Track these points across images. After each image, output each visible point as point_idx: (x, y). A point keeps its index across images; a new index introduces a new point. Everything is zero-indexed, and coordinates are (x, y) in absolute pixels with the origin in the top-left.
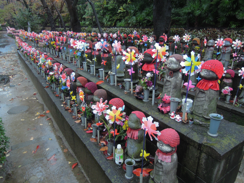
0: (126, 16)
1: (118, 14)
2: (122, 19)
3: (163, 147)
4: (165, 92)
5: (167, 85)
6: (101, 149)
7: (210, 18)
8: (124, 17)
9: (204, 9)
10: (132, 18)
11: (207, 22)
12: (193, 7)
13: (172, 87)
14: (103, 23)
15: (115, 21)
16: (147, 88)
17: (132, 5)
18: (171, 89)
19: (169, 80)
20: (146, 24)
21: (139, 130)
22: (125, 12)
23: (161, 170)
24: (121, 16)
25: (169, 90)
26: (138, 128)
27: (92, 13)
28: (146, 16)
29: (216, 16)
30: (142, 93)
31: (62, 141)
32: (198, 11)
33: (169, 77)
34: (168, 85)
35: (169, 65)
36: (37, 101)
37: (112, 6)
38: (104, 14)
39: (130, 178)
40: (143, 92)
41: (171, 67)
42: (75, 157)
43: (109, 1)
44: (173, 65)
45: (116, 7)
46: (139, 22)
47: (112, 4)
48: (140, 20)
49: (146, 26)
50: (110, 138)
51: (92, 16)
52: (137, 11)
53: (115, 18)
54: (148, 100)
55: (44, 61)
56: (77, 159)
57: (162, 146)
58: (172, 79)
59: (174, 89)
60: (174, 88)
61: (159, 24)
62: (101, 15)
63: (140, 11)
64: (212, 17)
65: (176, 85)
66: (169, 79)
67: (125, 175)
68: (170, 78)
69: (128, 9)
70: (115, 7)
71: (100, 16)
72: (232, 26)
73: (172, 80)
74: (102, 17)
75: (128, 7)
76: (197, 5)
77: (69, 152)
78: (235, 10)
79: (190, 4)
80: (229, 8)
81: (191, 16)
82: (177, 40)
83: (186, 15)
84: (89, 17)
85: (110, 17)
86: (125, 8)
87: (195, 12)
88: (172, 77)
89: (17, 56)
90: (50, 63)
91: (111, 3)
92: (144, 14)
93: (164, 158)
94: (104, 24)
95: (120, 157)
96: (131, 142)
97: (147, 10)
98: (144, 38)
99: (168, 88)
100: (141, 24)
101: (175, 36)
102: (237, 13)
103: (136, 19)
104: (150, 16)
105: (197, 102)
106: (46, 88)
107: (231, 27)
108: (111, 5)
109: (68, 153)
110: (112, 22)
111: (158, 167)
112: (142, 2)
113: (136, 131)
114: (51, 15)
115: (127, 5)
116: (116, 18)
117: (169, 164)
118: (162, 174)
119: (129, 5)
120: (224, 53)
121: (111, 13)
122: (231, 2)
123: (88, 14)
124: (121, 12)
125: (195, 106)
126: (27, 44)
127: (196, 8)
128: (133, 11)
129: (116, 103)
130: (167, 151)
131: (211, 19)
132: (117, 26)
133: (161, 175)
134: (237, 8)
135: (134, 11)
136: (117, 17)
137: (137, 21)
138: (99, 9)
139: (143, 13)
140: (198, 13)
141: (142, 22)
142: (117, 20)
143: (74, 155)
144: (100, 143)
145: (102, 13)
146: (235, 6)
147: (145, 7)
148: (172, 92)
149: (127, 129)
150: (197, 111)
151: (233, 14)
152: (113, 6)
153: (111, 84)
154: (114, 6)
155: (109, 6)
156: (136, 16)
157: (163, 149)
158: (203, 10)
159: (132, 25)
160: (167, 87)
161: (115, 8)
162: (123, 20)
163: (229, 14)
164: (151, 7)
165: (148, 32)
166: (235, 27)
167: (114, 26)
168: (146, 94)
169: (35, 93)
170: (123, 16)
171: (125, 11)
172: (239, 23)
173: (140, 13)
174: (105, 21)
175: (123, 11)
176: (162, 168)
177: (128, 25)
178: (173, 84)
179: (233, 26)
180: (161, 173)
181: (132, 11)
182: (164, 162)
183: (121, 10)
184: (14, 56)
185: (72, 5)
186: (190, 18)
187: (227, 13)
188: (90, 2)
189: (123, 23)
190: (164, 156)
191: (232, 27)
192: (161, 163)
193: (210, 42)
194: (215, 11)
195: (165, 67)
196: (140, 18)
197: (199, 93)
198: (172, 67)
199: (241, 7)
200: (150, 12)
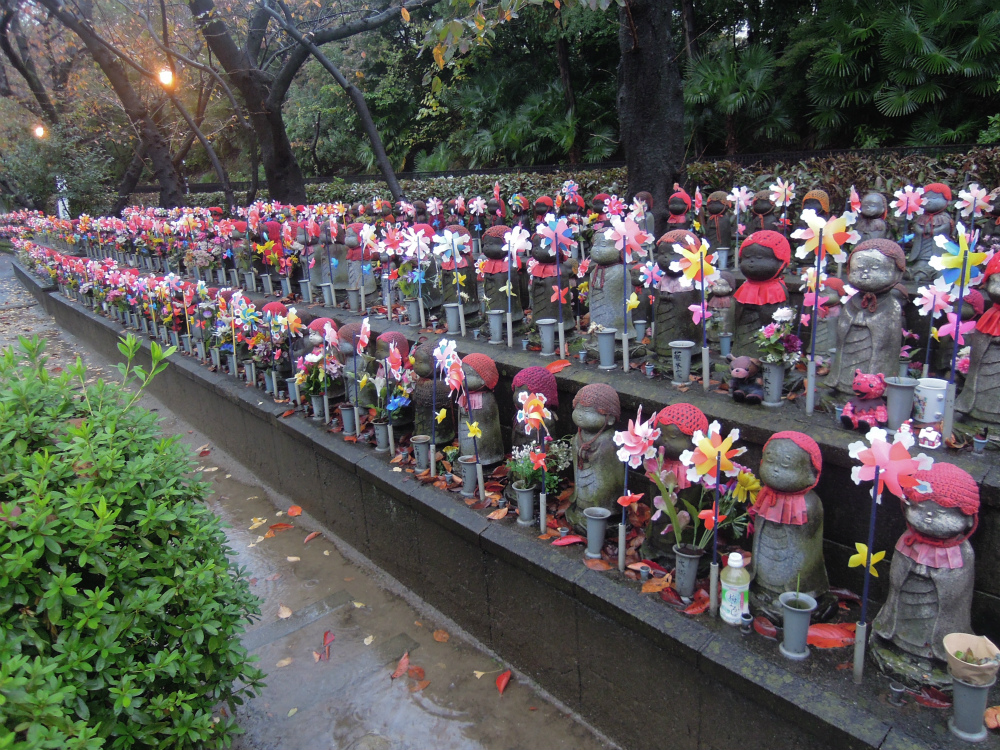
0: (452, 130)
1: (419, 123)
2: (434, 142)
3: (936, 520)
4: (845, 364)
5: (855, 339)
6: (643, 588)
7: (780, 120)
8: (444, 137)
9: (756, 87)
10: (477, 136)
11: (769, 135)
12: (714, 83)
13: (875, 345)
14: (359, 163)
15: (406, 152)
16: (781, 360)
17: (472, 85)
18: (874, 353)
19: (864, 324)
20: (536, 158)
21: (804, 493)
22: (446, 116)
23: (928, 599)
24: (429, 134)
25: (864, 355)
26: (805, 484)
27: (309, 127)
28: (534, 128)
29: (801, 109)
30: (759, 381)
31: (409, 605)
32: (733, 97)
33: (861, 315)
34: (860, 341)
35: (861, 275)
36: (228, 476)
37: (393, 97)
38: (360, 130)
39: (801, 656)
40: (761, 377)
41: (868, 281)
42: (491, 652)
43: (379, 76)
44: (875, 272)
45: (410, 99)
46: (508, 151)
47: (391, 86)
48: (509, 144)
49: (535, 163)
50: (680, 542)
51: (311, 137)
52: (495, 110)
53: (407, 140)
54: (780, 400)
55: (252, 317)
56: (500, 659)
57: (935, 515)
58: (875, 318)
59: (883, 353)
60: (881, 349)
61: (649, 152)
62: (347, 131)
63: (504, 107)
64: (785, 114)
65: (890, 336)
66: (864, 319)
67: (778, 651)
68: (865, 316)
69: (456, 105)
70: (406, 99)
71: (346, 134)
72: (867, 143)
73: (875, 321)
74: (354, 139)
75: (456, 94)
76: (727, 73)
77: (458, 637)
78: (867, 85)
79: (699, 73)
80: (849, 79)
81: (707, 118)
82: (742, 203)
83: (691, 113)
84: (301, 144)
85: (388, 139)
86: (445, 100)
87: (723, 101)
88: (871, 314)
89: (42, 317)
90: (296, 321)
91: (387, 83)
92: (523, 118)
93: (940, 557)
94: (365, 167)
95: (742, 594)
96: (777, 538)
97: (535, 102)
98: (610, 206)
99: (859, 351)
100: (514, 156)
101: (735, 190)
102: (877, 94)
103: (495, 139)
104: (549, 125)
105: (982, 378)
106: (285, 417)
107: (862, 145)
108: (389, 92)
109: (454, 643)
110: (397, 158)
111: (913, 593)
112: (512, 75)
113: (795, 497)
114: (159, 146)
115: (453, 88)
116: (411, 141)
117: (959, 573)
118: (933, 614)
119: (458, 87)
120: (927, 234)
121: (391, 123)
122: (854, 56)
123: (295, 131)
124: (429, 115)
125: (978, 393)
126: (116, 262)
127: (725, 85)
128: (480, 110)
129: (689, 420)
130: (954, 529)
131: (783, 121)
132: (418, 170)
133: (929, 619)
134: (878, 76)
135: (484, 110)
136: (415, 135)
137: (498, 145)
138: (339, 109)
139: (519, 114)
140: (732, 102)
141: (520, 149)
142: (417, 148)
143: (480, 646)
144: (626, 568)
145: (354, 123)
146: (867, 69)
147: (526, 94)
148: (875, 363)
149: (753, 497)
150: (986, 409)
151: (865, 99)
152: (396, 96)
153: (601, 367)
154: (400, 95)
155: (378, 94)
156: (493, 127)
157: (940, 527)
158: (752, 91)
159: (479, 161)
160: (857, 346)
161: (407, 104)
162: (442, 146)
163: (851, 97)
164: (549, 91)
165: (595, 184)
166: (878, 147)
167: (404, 171)
168: (774, 382)
169: (200, 449)
170: (438, 132)
171: (446, 110)
172: (888, 132)
173: (508, 117)
174: (365, 155)
175: (437, 113)
176: (934, 592)
177: (460, 167)
178: (879, 334)
179: (871, 143)
180: (926, 612)
181: (476, 112)
182: (940, 571)
183: (431, 107)
184: (29, 317)
185: (268, 99)
186: (706, 123)
187: (842, 99)
188: (347, 85)
189: (441, 157)
190: (939, 552)
191: (864, 147)
192: (927, 576)
193: (870, 203)
194: (795, 92)
195: (715, 303)
196: (508, 136)
197: (988, 349)
198: (875, 278)
199: (889, 72)
200: (547, 109)
